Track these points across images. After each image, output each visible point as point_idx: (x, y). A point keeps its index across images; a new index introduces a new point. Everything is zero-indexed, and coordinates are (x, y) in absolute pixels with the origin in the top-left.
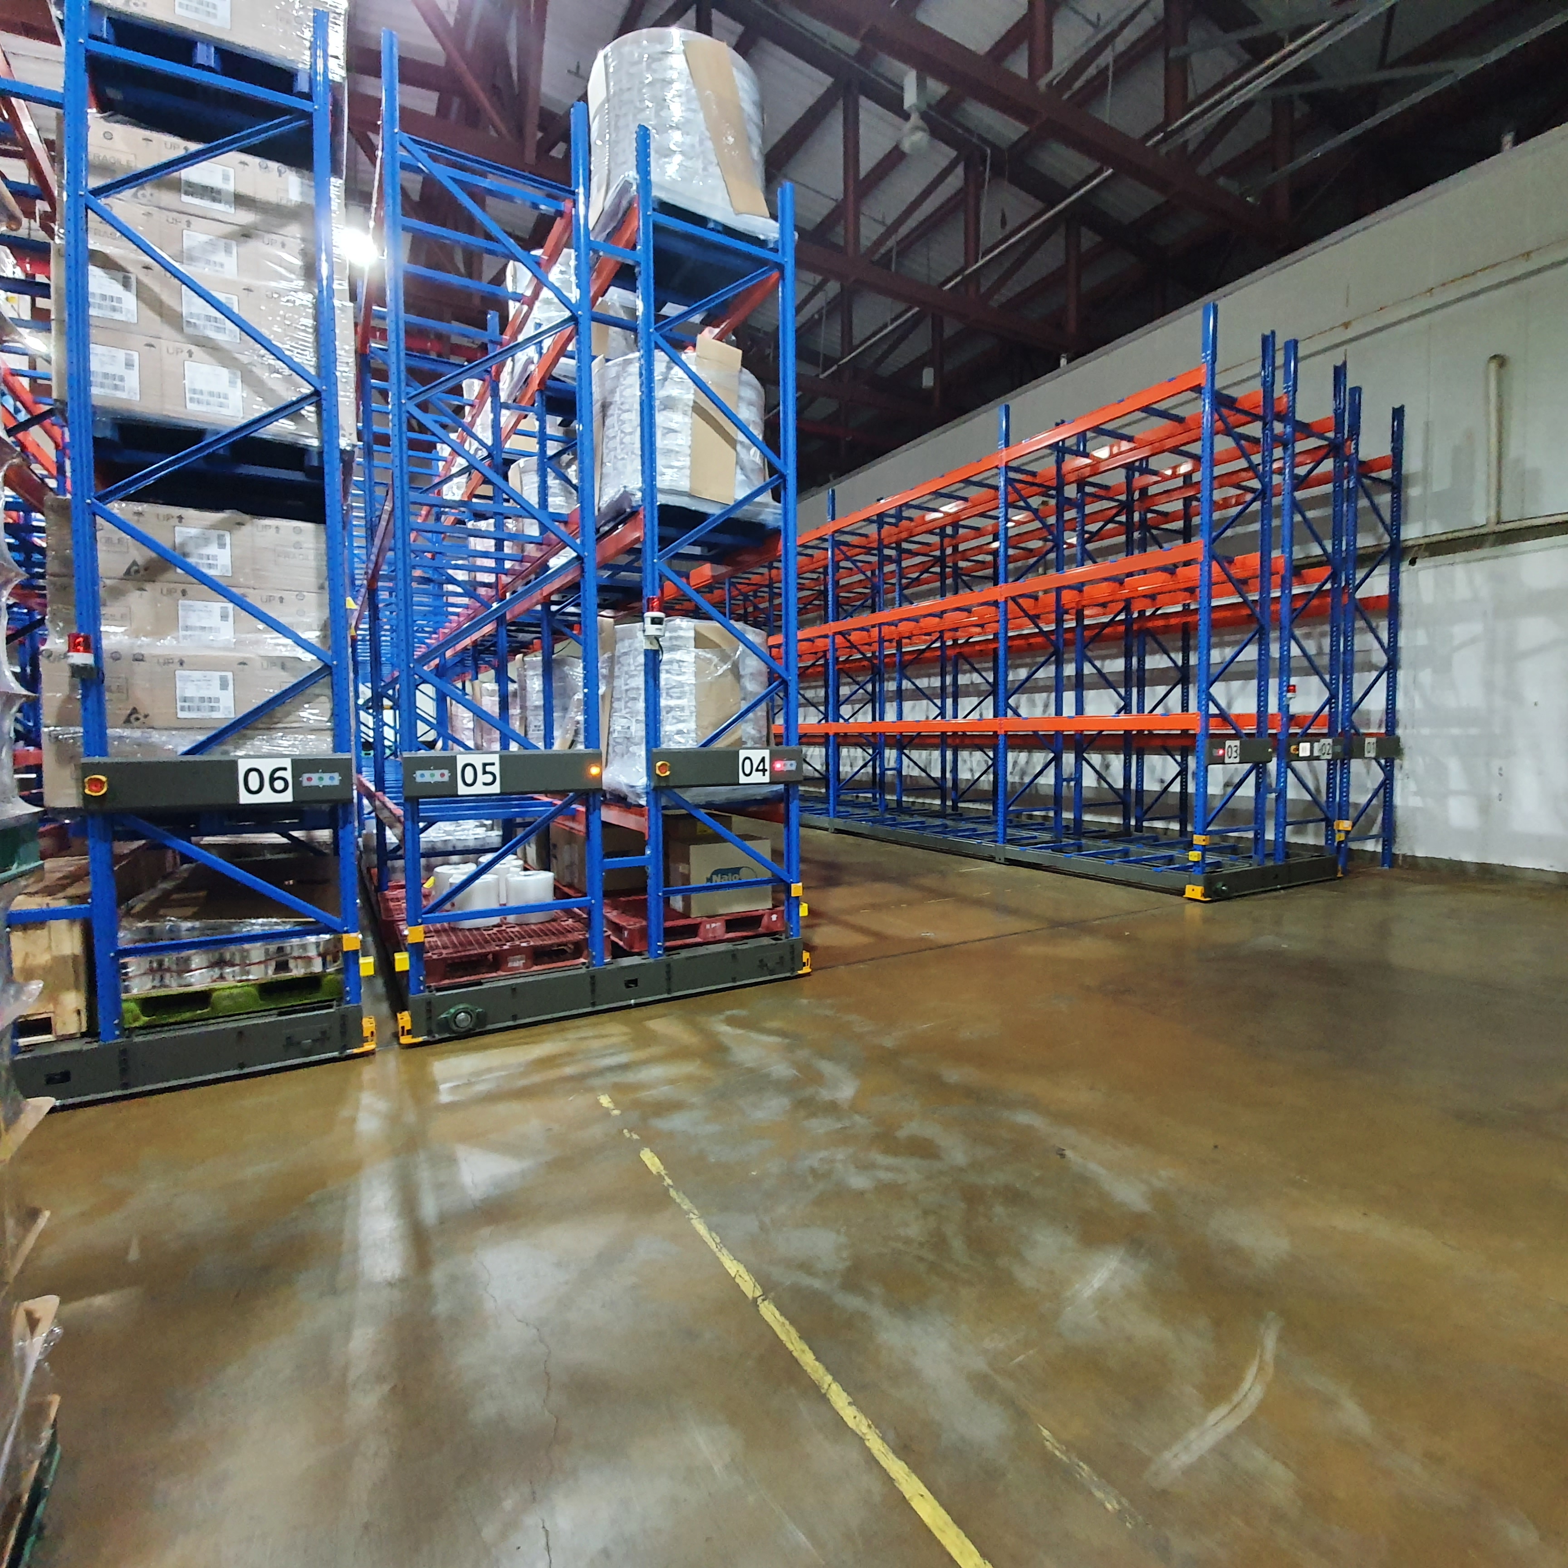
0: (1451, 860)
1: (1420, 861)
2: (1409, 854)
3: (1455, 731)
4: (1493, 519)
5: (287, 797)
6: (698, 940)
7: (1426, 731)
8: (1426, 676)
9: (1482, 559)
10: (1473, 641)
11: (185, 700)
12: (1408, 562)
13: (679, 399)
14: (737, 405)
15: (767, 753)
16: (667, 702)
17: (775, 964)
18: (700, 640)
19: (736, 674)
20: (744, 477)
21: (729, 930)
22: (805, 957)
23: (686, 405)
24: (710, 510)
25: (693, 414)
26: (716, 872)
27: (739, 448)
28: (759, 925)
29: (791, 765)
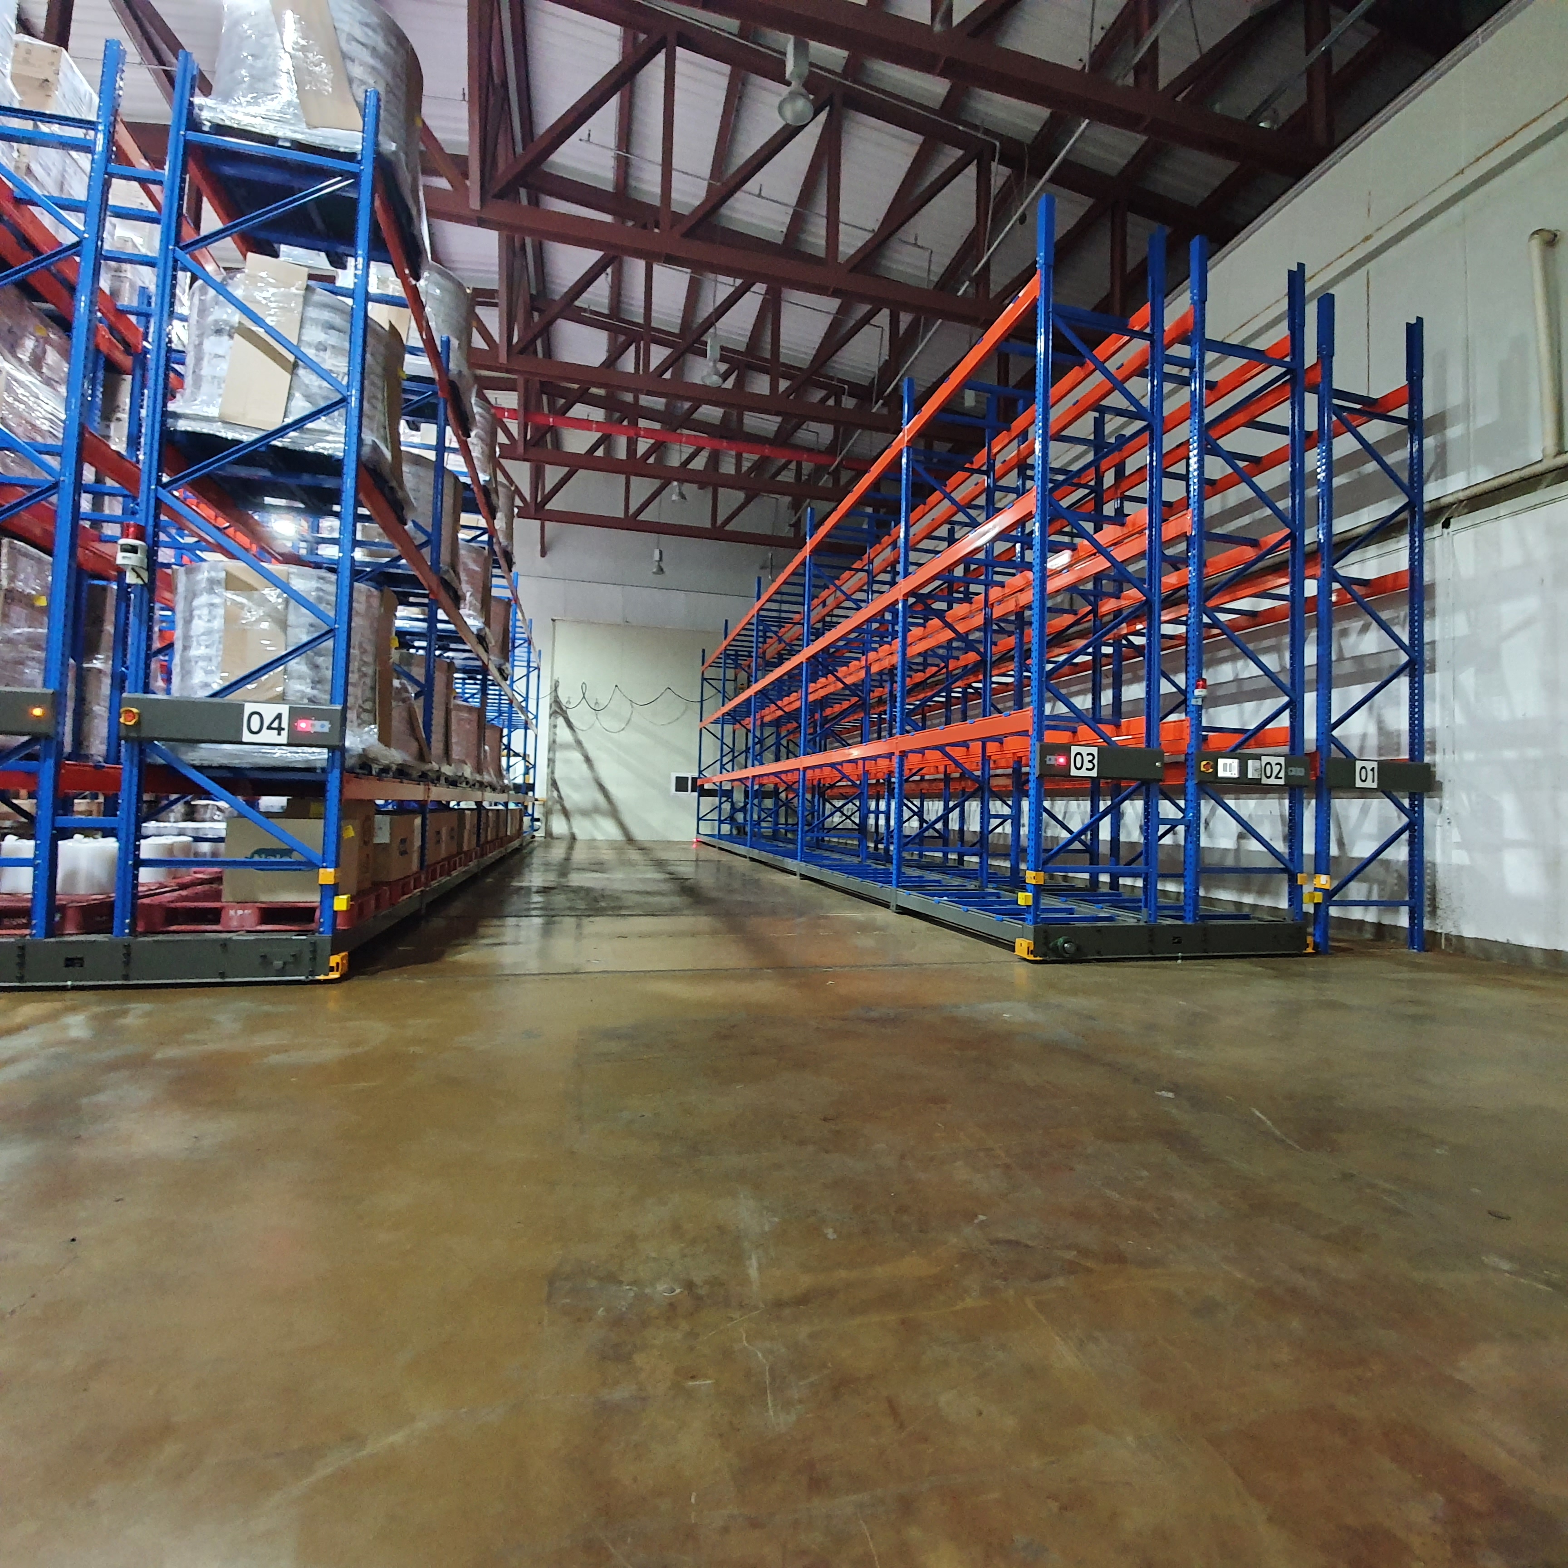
0: (1507, 944)
1: (1467, 943)
2: (1454, 932)
3: (1509, 754)
4: (1551, 449)
6: (215, 928)
7: (1470, 756)
8: (1468, 678)
9: (1535, 507)
10: (1527, 624)
12: (1440, 525)
13: (226, 322)
14: (301, 327)
15: (284, 709)
16: (196, 651)
17: (285, 963)
18: (231, 583)
19: (283, 625)
20: (308, 405)
21: (263, 921)
22: (334, 960)
23: (232, 327)
24: (247, 437)
25: (236, 336)
26: (259, 852)
27: (301, 372)
28: (312, 920)
29: (322, 726)
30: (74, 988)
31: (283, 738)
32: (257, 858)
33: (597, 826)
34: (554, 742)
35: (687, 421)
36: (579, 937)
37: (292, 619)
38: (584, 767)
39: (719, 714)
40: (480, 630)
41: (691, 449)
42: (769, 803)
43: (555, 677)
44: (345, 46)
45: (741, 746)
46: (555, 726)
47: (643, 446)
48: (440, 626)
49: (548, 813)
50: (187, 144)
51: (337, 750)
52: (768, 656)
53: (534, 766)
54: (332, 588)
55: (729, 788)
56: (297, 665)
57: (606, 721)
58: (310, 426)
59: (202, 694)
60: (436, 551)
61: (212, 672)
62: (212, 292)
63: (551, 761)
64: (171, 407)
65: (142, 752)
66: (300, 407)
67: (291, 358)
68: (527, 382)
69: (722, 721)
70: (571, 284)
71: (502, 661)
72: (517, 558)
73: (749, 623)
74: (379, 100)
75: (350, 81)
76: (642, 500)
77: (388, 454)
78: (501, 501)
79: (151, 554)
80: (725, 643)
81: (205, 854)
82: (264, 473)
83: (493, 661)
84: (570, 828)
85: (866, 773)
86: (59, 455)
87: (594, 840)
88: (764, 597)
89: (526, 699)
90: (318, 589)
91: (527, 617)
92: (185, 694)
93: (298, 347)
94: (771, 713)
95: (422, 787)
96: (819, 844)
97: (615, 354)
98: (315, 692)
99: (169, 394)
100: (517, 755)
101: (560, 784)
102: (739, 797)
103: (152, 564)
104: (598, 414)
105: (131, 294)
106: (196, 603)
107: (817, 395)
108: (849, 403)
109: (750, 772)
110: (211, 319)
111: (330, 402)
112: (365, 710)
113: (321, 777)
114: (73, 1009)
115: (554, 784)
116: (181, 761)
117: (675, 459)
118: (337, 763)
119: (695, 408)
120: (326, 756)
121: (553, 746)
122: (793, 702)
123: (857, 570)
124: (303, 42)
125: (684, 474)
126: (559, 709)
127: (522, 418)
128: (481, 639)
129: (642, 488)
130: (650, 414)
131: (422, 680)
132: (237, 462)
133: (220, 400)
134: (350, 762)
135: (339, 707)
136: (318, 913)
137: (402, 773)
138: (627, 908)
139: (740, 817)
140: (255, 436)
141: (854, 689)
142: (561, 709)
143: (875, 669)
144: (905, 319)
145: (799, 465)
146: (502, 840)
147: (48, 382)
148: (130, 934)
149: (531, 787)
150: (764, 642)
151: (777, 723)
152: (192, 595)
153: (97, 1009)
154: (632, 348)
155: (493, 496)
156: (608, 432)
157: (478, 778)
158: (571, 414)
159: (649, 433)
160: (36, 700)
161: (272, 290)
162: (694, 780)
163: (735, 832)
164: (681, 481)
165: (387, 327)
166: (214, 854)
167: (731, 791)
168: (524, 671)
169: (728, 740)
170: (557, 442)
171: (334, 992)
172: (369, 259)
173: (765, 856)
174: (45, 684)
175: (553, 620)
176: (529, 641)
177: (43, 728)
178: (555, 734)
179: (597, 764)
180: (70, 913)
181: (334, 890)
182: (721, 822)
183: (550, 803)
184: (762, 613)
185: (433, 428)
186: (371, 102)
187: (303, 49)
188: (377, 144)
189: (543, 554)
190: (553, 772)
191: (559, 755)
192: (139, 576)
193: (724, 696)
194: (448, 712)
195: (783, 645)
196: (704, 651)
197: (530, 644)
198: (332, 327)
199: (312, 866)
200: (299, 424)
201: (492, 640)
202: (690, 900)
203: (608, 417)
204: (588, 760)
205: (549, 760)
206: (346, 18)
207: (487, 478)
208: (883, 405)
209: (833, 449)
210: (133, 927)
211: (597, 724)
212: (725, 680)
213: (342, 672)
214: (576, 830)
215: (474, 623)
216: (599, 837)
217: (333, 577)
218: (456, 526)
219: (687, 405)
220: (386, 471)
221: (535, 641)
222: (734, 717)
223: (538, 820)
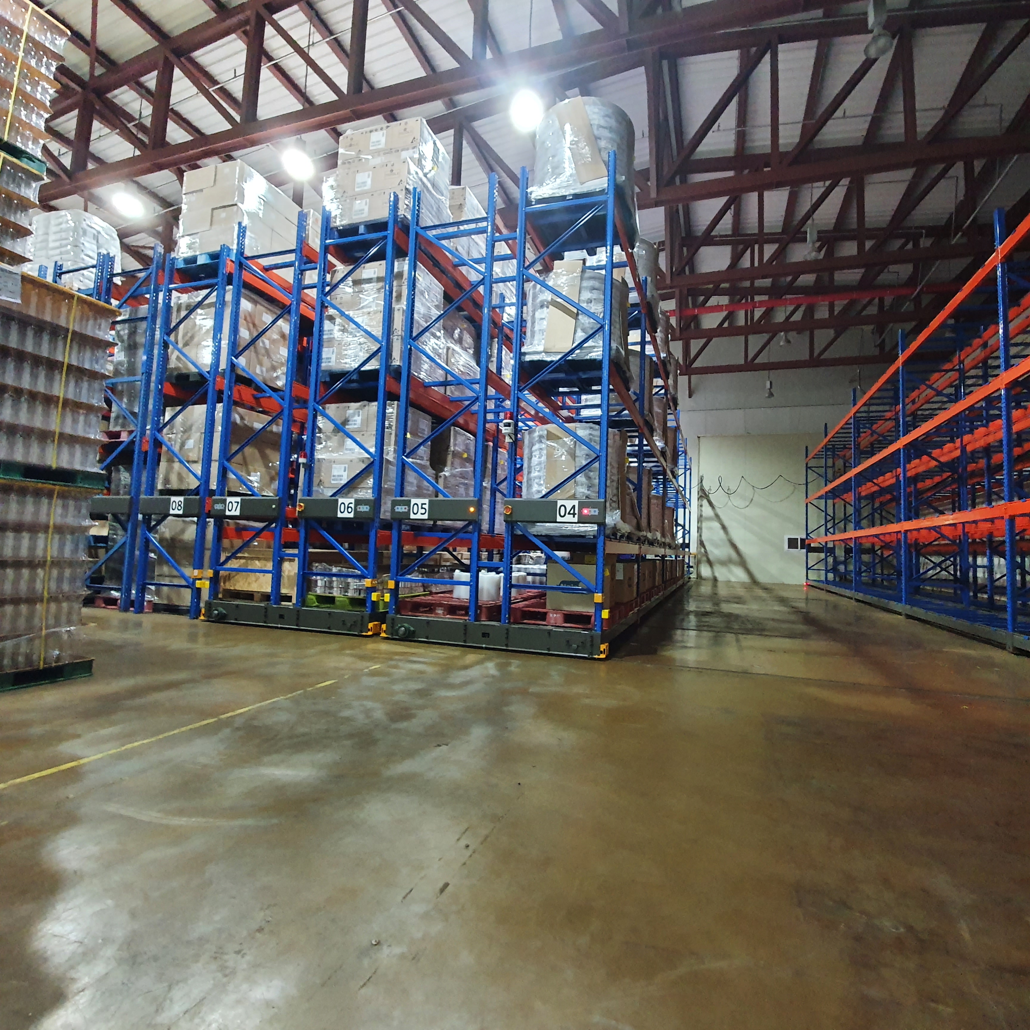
5: (351, 515)
6: (544, 623)
11: (334, 476)
13: (546, 300)
14: (580, 293)
15: (576, 503)
16: (534, 474)
17: (578, 646)
18: (550, 436)
19: (573, 455)
20: (583, 334)
21: (566, 621)
22: (603, 647)
23: (548, 302)
24: (556, 358)
25: (550, 306)
26: (563, 582)
27: (580, 317)
28: (589, 623)
29: (594, 512)
30: (486, 648)
31: (576, 519)
32: (562, 586)
33: (730, 571)
34: (701, 516)
35: (791, 289)
36: (741, 649)
37: (578, 453)
38: (722, 532)
39: (822, 492)
40: (662, 448)
41: (791, 308)
42: (866, 558)
43: (701, 474)
44: (596, 132)
45: (840, 514)
46: (701, 506)
47: (758, 313)
48: (645, 448)
49: (698, 563)
50: (526, 214)
51: (602, 525)
52: (861, 448)
53: (689, 532)
54: (597, 433)
55: (832, 546)
56: (581, 478)
57: (736, 501)
58: (585, 345)
59: (537, 496)
60: (642, 405)
61: (541, 485)
62: (539, 286)
63: (699, 529)
64: (523, 350)
65: (513, 527)
66: (581, 336)
67: (575, 310)
68: (681, 292)
69: (826, 497)
70: (709, 223)
71: (673, 466)
72: (680, 401)
73: (846, 424)
74: (615, 155)
75: (600, 151)
76: (757, 350)
77: (623, 352)
78: (671, 368)
79: (516, 425)
80: (826, 440)
81: (529, 582)
82: (562, 375)
83: (668, 466)
84: (713, 573)
85: (965, 534)
86: (478, 383)
87: (730, 581)
88: (859, 404)
89: (684, 489)
90: (590, 434)
91: (685, 437)
92: (529, 497)
93: (578, 304)
94: (867, 489)
95: (637, 546)
96: (917, 591)
97: (736, 258)
98: (589, 492)
99: (522, 344)
100: (680, 525)
101: (705, 543)
102: (840, 553)
103: (517, 430)
104: (724, 300)
105: (496, 298)
106: (534, 448)
107: (897, 244)
108: (925, 243)
109: (852, 534)
110: (539, 300)
111: (594, 330)
112: (614, 502)
113: (595, 541)
114: (489, 659)
115: (701, 543)
116: (529, 533)
117: (780, 316)
118: (602, 533)
119: (795, 279)
120: (596, 529)
121: (700, 519)
122: (887, 480)
123: (947, 371)
124: (576, 139)
125: (787, 326)
126: (704, 495)
127: (678, 315)
128: (663, 453)
129: (756, 341)
130: (761, 291)
131: (636, 481)
132: (550, 372)
133: (543, 341)
134: (608, 532)
135: (603, 500)
136: (593, 619)
137: (629, 538)
138: (768, 630)
139: (842, 568)
140: (559, 357)
141: (952, 465)
142: (705, 494)
143: (969, 448)
144: (978, 165)
145: (881, 300)
146: (674, 580)
147: (465, 349)
148: (508, 623)
149: (688, 546)
150: (859, 436)
151: (872, 497)
152: (532, 445)
153: (498, 661)
154: (749, 252)
155: (668, 365)
156: (731, 310)
157: (663, 540)
158: (709, 304)
159: (761, 303)
160: (470, 503)
161: (565, 278)
162: (803, 540)
163: (837, 579)
164: (786, 331)
165: (620, 281)
166: (534, 582)
167: (834, 548)
168: (683, 471)
169: (830, 512)
170: (698, 325)
171: (603, 667)
172: (614, 244)
173: (868, 598)
174: (475, 496)
175: (699, 437)
176: (685, 452)
177: (475, 517)
178: (701, 511)
179: (730, 530)
180: (484, 610)
181: (600, 607)
182: (827, 571)
183: (699, 556)
184: (858, 415)
185: (639, 332)
186: (612, 158)
187: (576, 143)
188: (615, 180)
189: (690, 396)
190: (701, 536)
191: (704, 525)
192: (511, 438)
193: (826, 481)
194: (649, 499)
195: (875, 436)
196: (807, 447)
197: (686, 454)
198: (594, 289)
199: (590, 592)
200: (580, 346)
201: (669, 454)
202: (815, 628)
203: (731, 301)
204: (724, 528)
205: (698, 528)
206: (595, 116)
207: (665, 355)
208: (962, 236)
209: (912, 281)
210: (509, 619)
211: (729, 502)
212: (826, 467)
213: (603, 480)
214: (717, 574)
215: (660, 444)
216: (733, 579)
217: (597, 427)
218: (651, 387)
219: (789, 278)
220: (622, 362)
221: (688, 451)
222: (834, 494)
223: (692, 567)
